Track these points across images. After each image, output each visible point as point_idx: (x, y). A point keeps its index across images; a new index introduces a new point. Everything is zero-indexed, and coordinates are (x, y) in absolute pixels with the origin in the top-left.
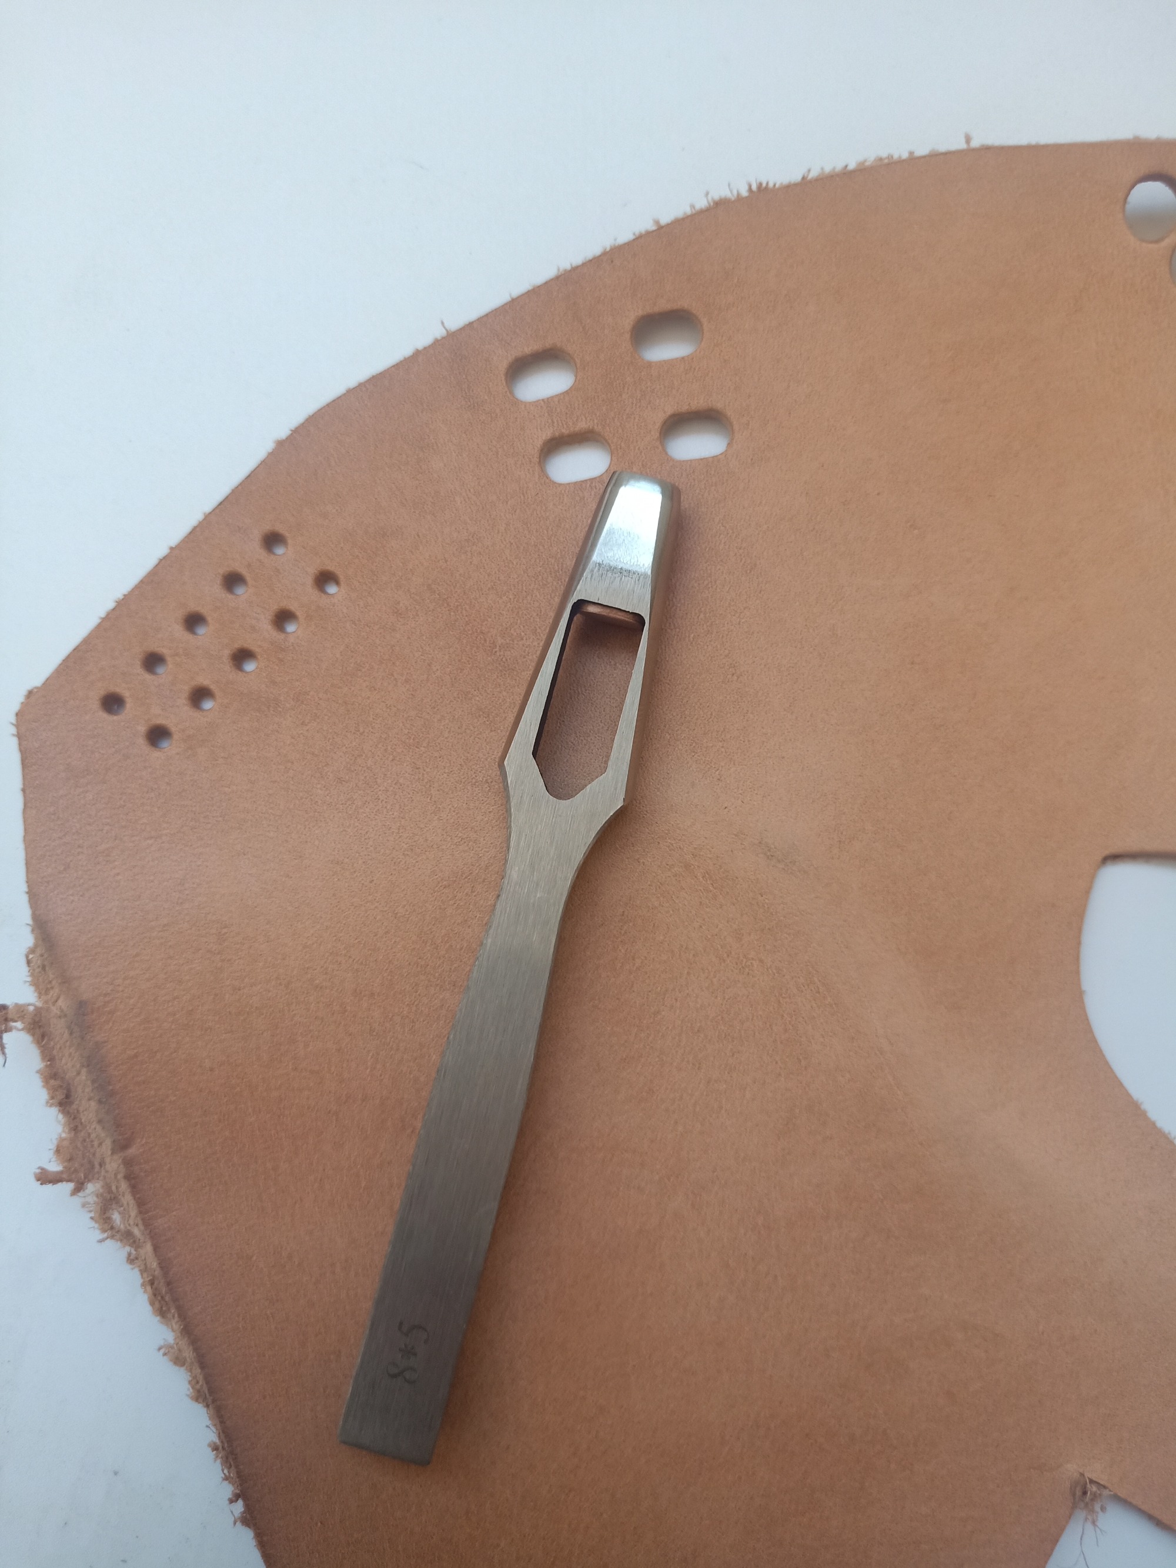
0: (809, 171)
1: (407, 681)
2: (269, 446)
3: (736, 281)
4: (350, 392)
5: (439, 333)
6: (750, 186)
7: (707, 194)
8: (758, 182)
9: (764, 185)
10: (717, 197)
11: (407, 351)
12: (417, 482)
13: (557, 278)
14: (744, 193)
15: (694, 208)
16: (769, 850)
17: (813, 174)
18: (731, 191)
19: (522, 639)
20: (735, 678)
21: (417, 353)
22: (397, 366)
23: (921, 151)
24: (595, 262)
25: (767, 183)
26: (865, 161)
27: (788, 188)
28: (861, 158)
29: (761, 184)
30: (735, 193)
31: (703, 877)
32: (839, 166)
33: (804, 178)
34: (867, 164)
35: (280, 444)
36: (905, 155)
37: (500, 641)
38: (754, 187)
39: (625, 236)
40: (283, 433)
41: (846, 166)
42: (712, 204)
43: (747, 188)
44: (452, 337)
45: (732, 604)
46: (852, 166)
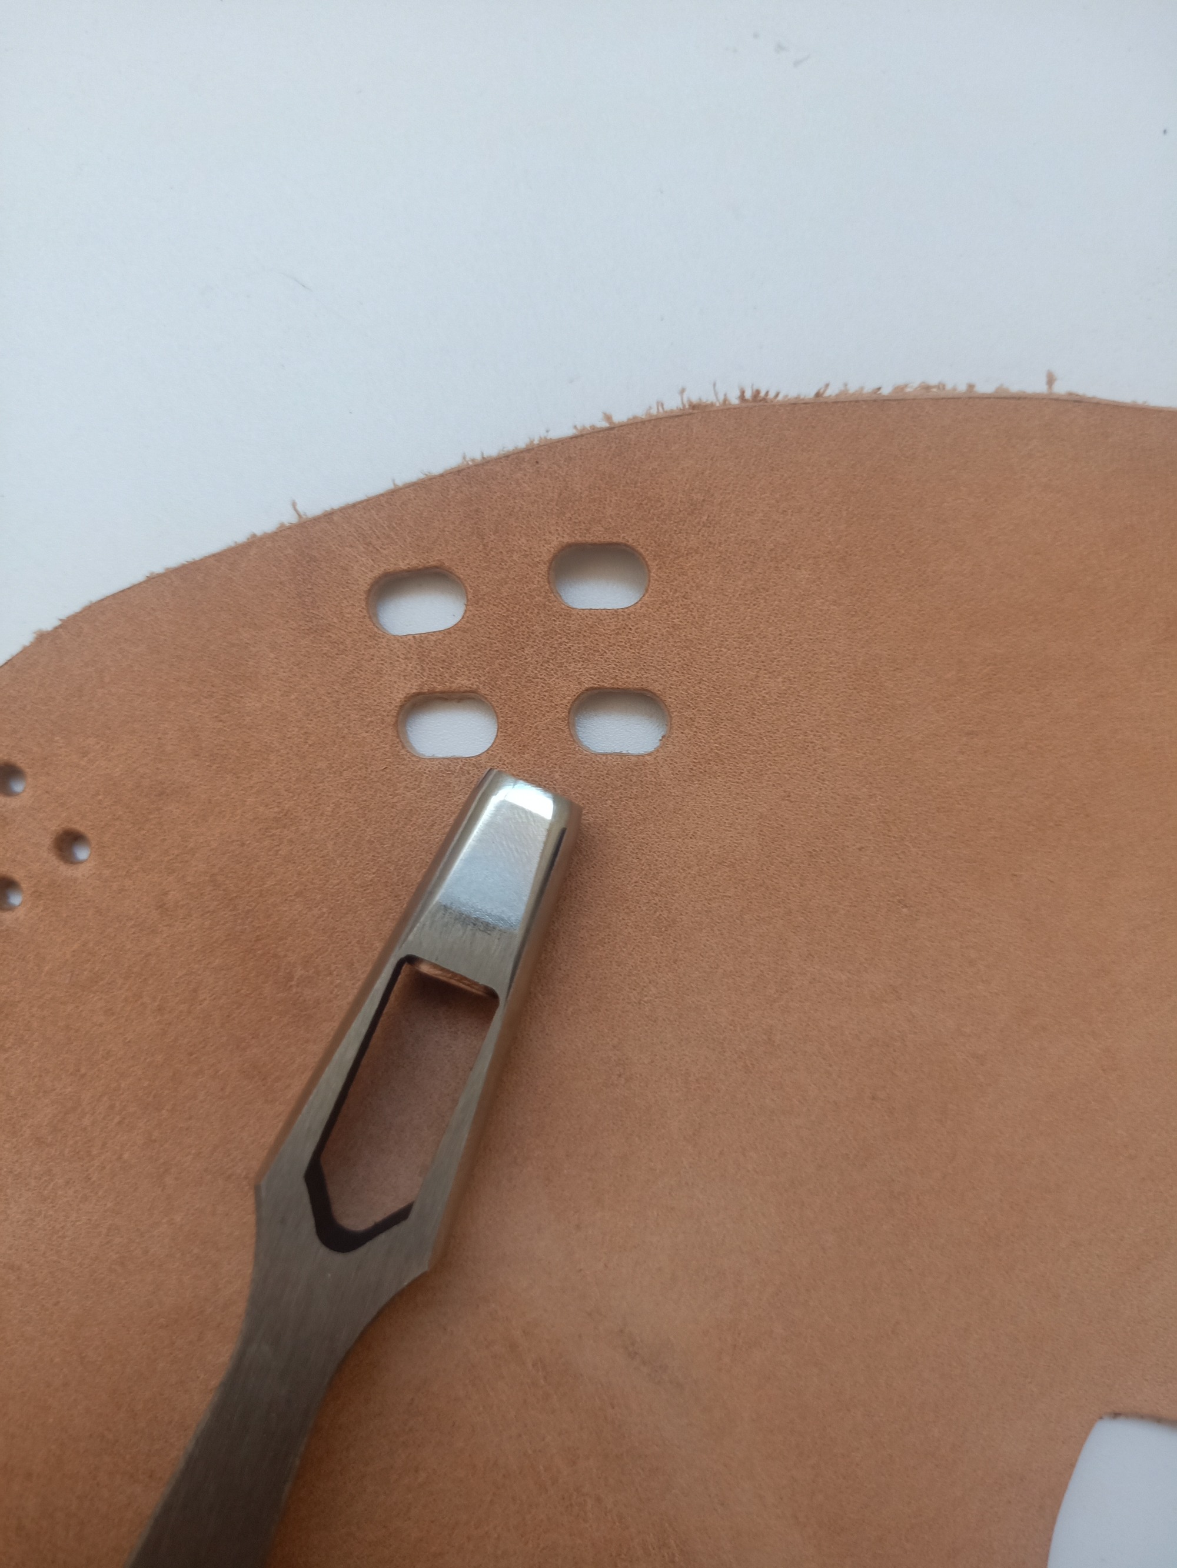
0: (827, 386)
1: (160, 1009)
2: (26, 638)
3: (705, 518)
4: (153, 580)
5: (289, 518)
6: (743, 393)
7: (683, 391)
8: (755, 388)
9: (762, 394)
10: (695, 399)
11: (240, 536)
12: (221, 723)
13: (457, 472)
14: (734, 400)
15: (662, 405)
16: (633, 1344)
17: (831, 392)
18: (716, 394)
19: (331, 974)
20: (623, 1081)
21: (254, 542)
22: (218, 557)
23: (985, 388)
24: (514, 459)
25: (767, 393)
26: (906, 386)
27: (796, 405)
28: (900, 381)
29: (758, 392)
30: (721, 398)
31: (533, 1365)
32: (869, 387)
33: (818, 395)
34: (908, 390)
35: (41, 638)
36: (962, 388)
37: (299, 972)
38: (748, 395)
39: (562, 430)
40: (49, 623)
41: (879, 389)
42: (687, 406)
43: (738, 393)
44: (305, 525)
45: (635, 972)
46: (886, 391)
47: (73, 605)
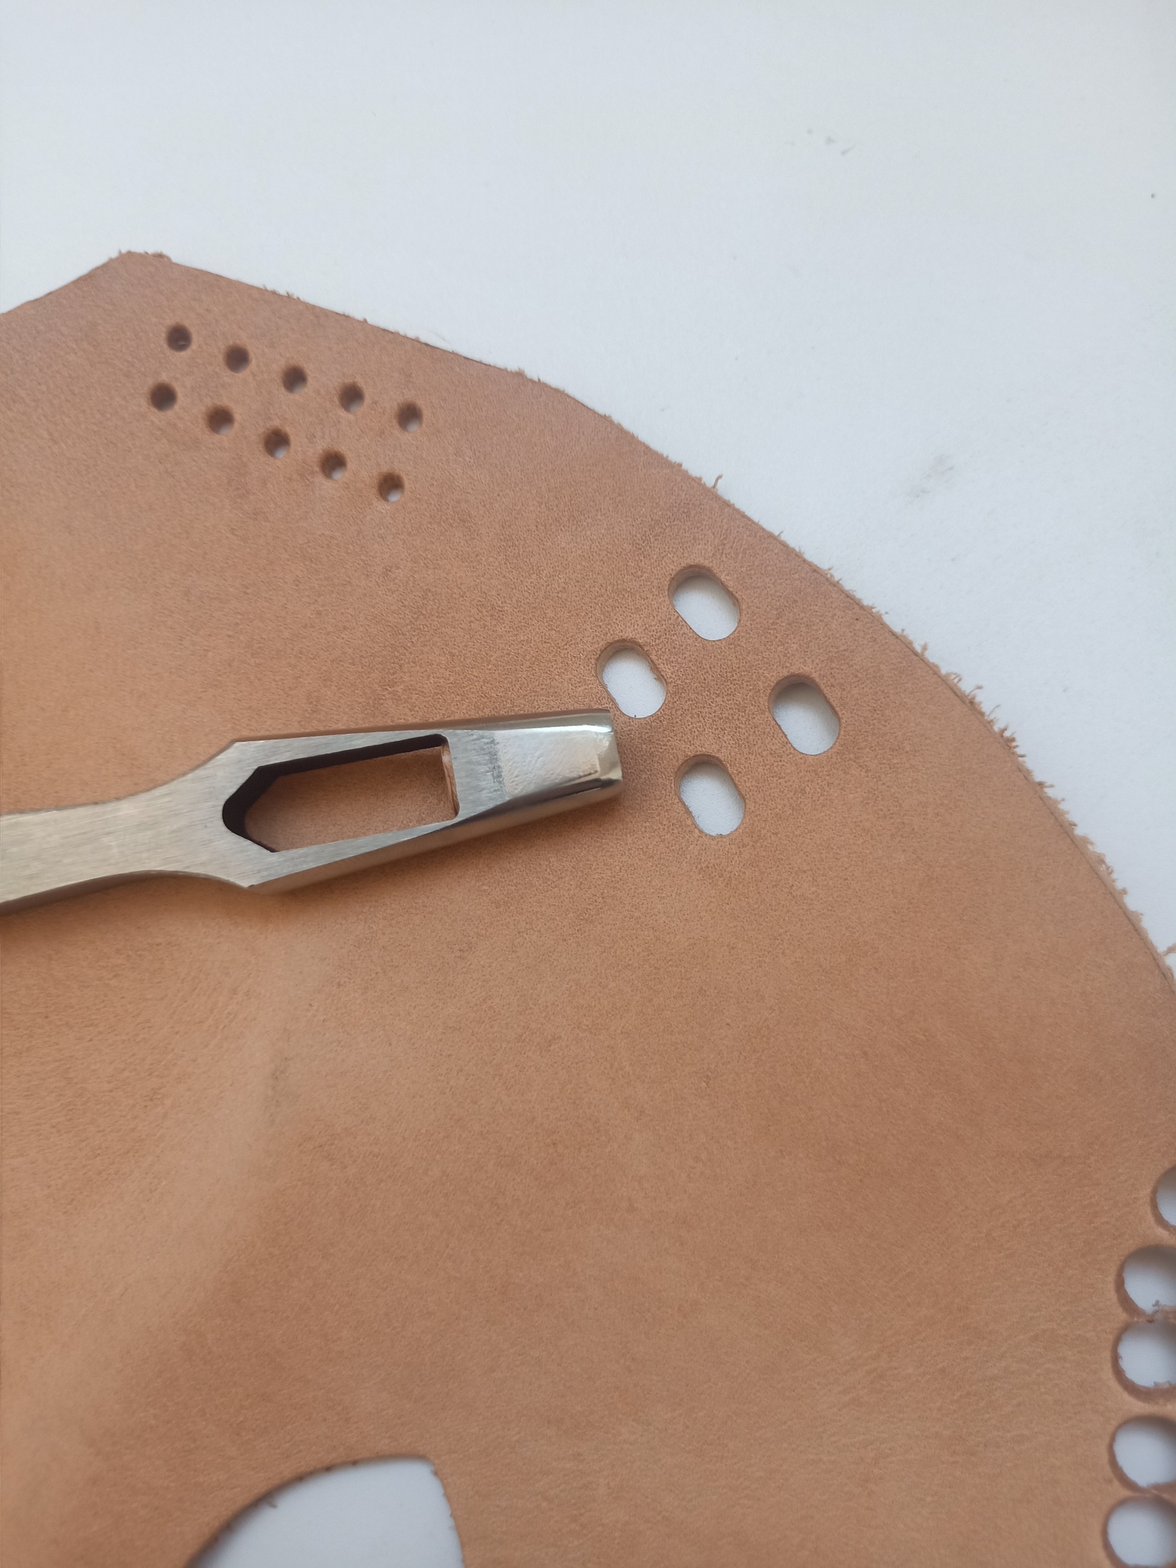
0: (1052, 786)
1: (319, 613)
2: (512, 366)
3: (895, 761)
4: (606, 419)
5: (709, 481)
6: (1005, 729)
7: (980, 688)
8: (1015, 736)
9: (1014, 744)
10: (978, 699)
11: (674, 457)
12: (535, 528)
13: (815, 570)
14: (996, 728)
15: (960, 680)
16: (282, 1072)
17: (1050, 792)
18: (992, 711)
19: (411, 710)
20: (458, 954)
21: (676, 468)
22: (647, 450)
23: (1132, 903)
24: (851, 602)
25: (1017, 746)
26: (1092, 843)
27: (1025, 774)
28: (1092, 837)
29: (1013, 740)
30: (992, 717)
31: (229, 1013)
32: (1073, 817)
33: (1041, 784)
34: (1090, 847)
35: (520, 374)
36: (1119, 885)
37: (399, 689)
38: (1007, 734)
39: (895, 622)
40: (532, 373)
41: (1075, 825)
42: (969, 698)
43: (1002, 726)
44: (710, 495)
45: (539, 916)
46: (1079, 831)
47: (553, 379)
